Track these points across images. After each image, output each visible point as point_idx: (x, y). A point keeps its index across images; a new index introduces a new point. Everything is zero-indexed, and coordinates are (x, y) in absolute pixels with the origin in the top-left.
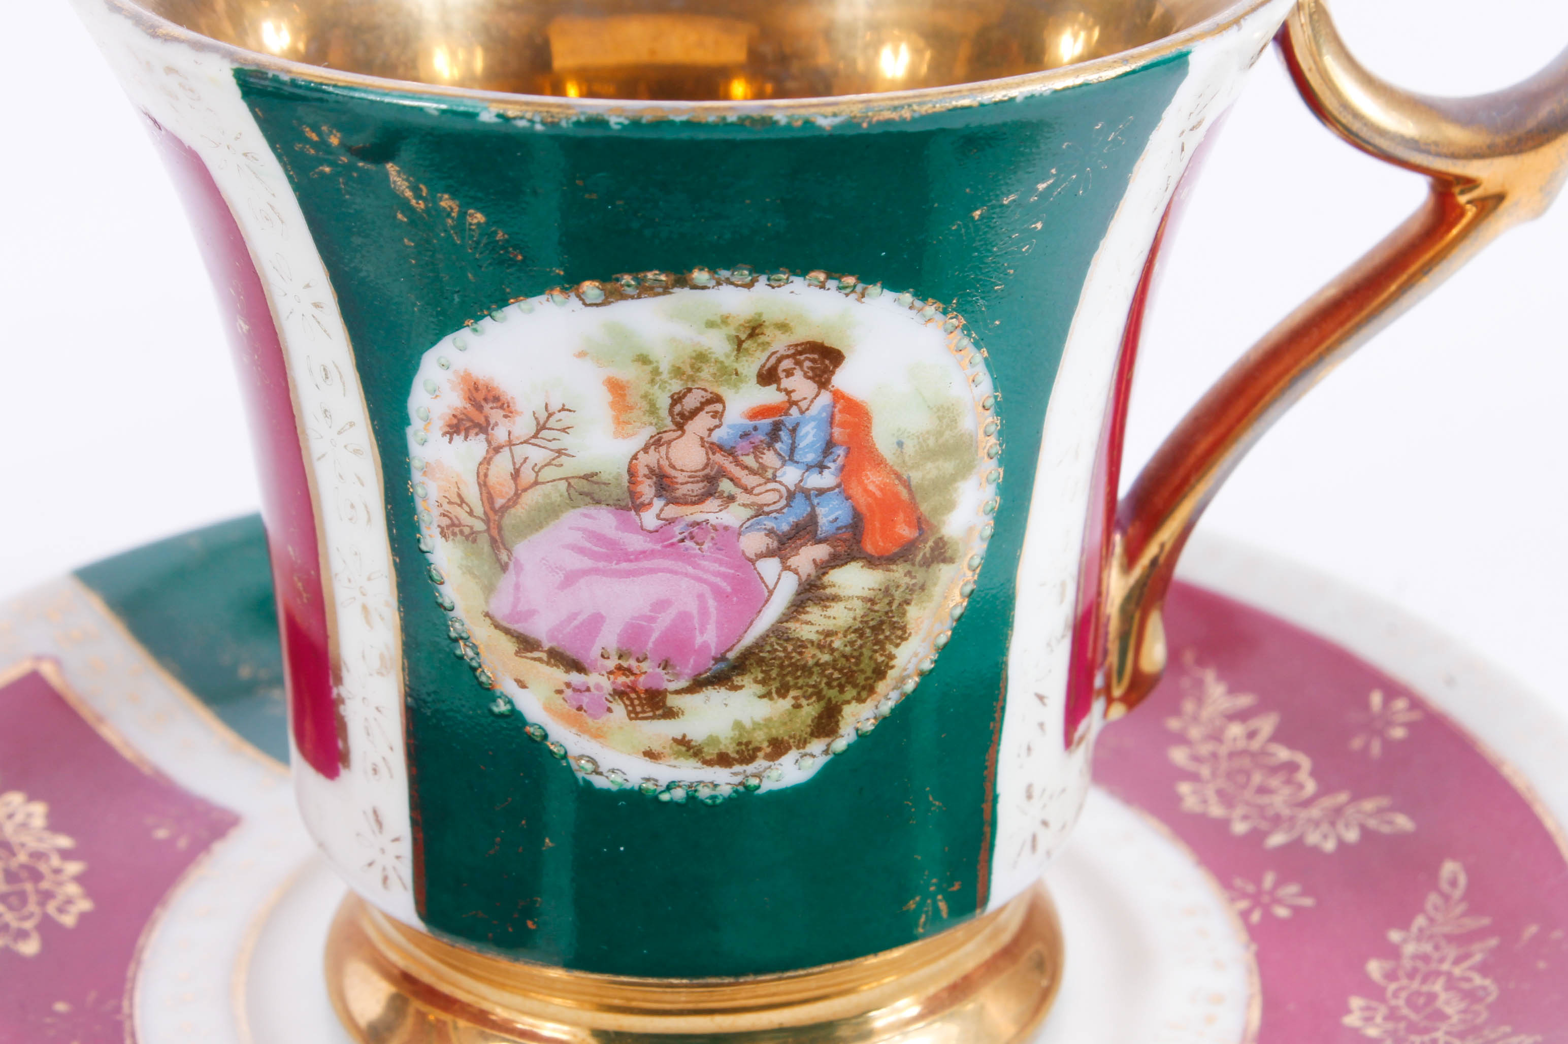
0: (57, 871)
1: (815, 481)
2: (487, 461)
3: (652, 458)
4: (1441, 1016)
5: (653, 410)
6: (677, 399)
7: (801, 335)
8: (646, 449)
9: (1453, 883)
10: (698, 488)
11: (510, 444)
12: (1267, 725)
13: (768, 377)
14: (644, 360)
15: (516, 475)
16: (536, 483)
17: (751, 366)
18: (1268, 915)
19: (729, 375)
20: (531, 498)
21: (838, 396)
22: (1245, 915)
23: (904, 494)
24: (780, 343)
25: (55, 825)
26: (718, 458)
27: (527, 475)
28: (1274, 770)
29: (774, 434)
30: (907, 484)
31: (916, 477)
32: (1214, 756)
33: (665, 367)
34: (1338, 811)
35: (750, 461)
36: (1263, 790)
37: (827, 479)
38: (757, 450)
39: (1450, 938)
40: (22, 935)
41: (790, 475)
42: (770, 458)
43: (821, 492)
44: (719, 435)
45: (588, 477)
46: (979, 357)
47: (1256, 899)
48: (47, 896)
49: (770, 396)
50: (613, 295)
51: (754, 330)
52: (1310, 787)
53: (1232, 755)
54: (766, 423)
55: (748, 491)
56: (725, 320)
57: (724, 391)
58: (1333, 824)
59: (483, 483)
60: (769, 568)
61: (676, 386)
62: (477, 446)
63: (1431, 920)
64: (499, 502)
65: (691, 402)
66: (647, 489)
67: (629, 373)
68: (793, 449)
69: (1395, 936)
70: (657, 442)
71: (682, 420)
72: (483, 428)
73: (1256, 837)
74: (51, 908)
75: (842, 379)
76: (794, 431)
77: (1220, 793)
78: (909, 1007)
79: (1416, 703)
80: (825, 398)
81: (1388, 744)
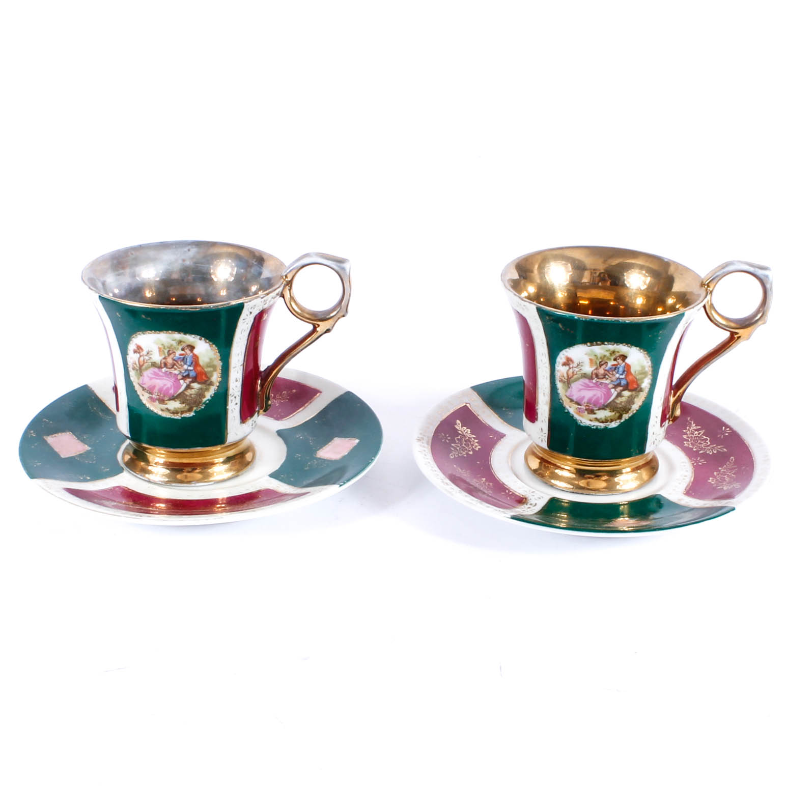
0: (474, 441)
1: (621, 377)
2: (568, 370)
3: (595, 371)
4: (725, 481)
5: (596, 363)
6: (600, 362)
7: (621, 353)
8: (595, 370)
9: (732, 460)
10: (602, 377)
11: (573, 368)
12: (702, 432)
13: (615, 360)
14: (596, 356)
15: (573, 373)
16: (576, 374)
17: (612, 358)
18: (697, 464)
19: (609, 359)
20: (575, 377)
21: (626, 363)
22: (693, 464)
23: (635, 380)
24: (617, 354)
25: (472, 433)
26: (606, 372)
27: (575, 373)
28: (703, 440)
29: (615, 369)
30: (636, 378)
31: (637, 377)
32: (692, 437)
33: (599, 357)
34: (713, 448)
35: (611, 373)
36: (700, 443)
37: (623, 377)
38: (612, 371)
39: (730, 469)
40: (470, 451)
41: (617, 376)
42: (614, 373)
43: (622, 379)
44: (607, 368)
45: (585, 374)
46: (649, 359)
47: (696, 461)
48: (472, 445)
49: (615, 363)
50: (592, 345)
51: (614, 352)
52: (709, 443)
53: (695, 437)
54: (614, 367)
55: (610, 377)
56: (609, 350)
57: (608, 362)
58: (712, 450)
59: (567, 374)
60: (613, 390)
61: (600, 360)
62: (567, 368)
63: (727, 466)
64: (570, 377)
65: (602, 363)
66: (594, 376)
67: (593, 357)
68: (618, 371)
69: (720, 468)
70: (596, 369)
71: (601, 365)
72: (569, 365)
73: (698, 451)
74: (473, 447)
75: (627, 361)
76: (618, 368)
77: (691, 443)
78: (629, 469)
79: (731, 429)
80: (624, 364)
81: (724, 436)
